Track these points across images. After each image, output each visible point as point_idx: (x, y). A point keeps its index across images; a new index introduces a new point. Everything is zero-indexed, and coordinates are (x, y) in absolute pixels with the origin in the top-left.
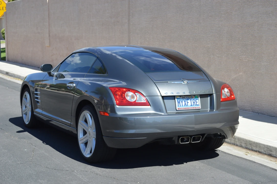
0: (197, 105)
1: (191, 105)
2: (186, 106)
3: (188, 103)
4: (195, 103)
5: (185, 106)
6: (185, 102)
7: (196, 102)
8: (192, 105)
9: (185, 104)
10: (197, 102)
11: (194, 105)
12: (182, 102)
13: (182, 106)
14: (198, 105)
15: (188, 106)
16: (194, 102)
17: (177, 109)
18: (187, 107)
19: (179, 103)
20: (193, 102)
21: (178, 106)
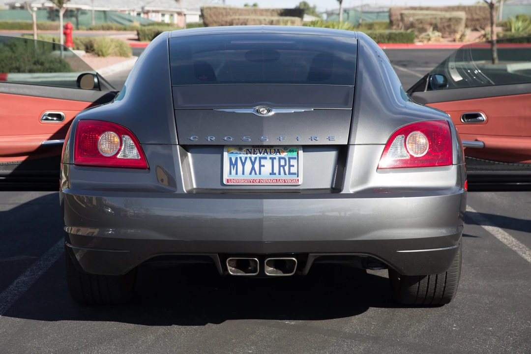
0: (290, 173)
1: (273, 173)
2: (256, 174)
3: (264, 166)
4: (287, 168)
5: (251, 174)
6: (253, 163)
7: (290, 166)
8: (275, 174)
9: (253, 168)
10: (293, 166)
11: (280, 174)
12: (243, 164)
13: (243, 174)
14: (294, 174)
15: (260, 174)
16: (284, 167)
17: (225, 182)
18: (258, 177)
19: (233, 164)
20: (280, 166)
21: (230, 173)
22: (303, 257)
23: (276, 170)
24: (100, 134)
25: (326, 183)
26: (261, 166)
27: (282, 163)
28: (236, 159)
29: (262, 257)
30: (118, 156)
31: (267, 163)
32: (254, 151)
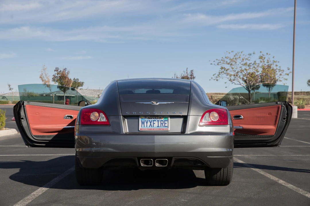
0: (165, 126)
1: (158, 126)
2: (152, 127)
3: (155, 124)
4: (164, 124)
5: (150, 127)
6: (151, 123)
7: (165, 124)
8: (159, 127)
9: (151, 124)
10: (166, 124)
11: (161, 127)
12: (147, 123)
13: (147, 127)
14: (167, 127)
15: (153, 127)
16: (162, 124)
17: (140, 130)
18: (152, 128)
19: (143, 123)
20: (161, 124)
21: (142, 127)
22: (170, 159)
23: (160, 125)
24: (91, 113)
25: (179, 130)
26: (153, 124)
27: (162, 122)
28: (144, 121)
29: (154, 159)
30: (98, 121)
31: (156, 123)
32: (151, 118)
